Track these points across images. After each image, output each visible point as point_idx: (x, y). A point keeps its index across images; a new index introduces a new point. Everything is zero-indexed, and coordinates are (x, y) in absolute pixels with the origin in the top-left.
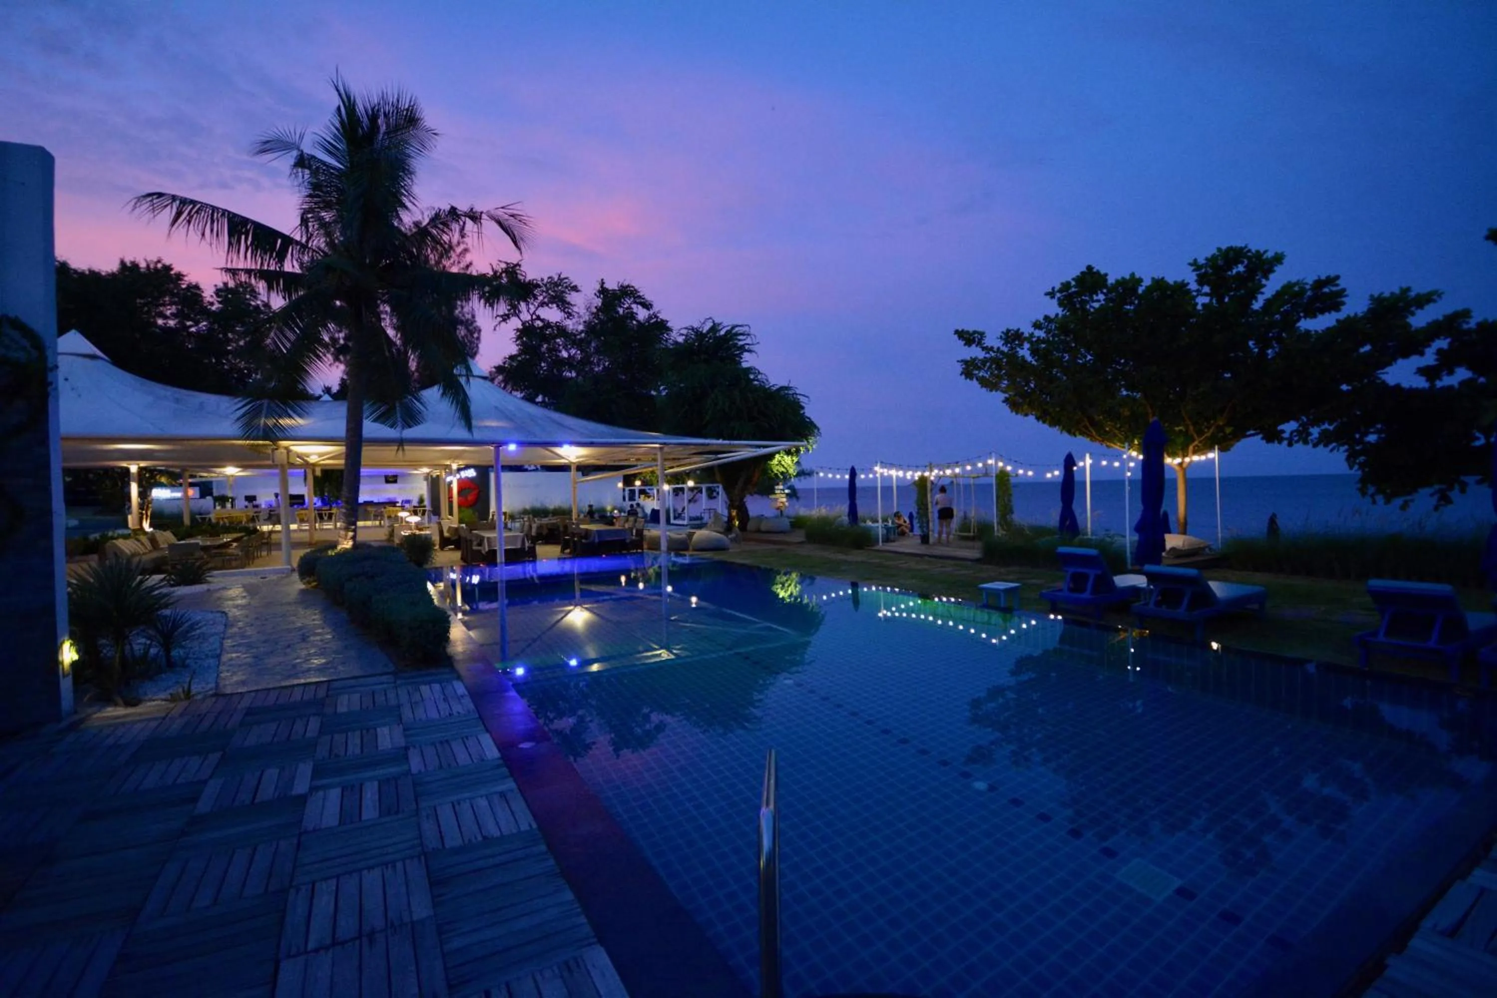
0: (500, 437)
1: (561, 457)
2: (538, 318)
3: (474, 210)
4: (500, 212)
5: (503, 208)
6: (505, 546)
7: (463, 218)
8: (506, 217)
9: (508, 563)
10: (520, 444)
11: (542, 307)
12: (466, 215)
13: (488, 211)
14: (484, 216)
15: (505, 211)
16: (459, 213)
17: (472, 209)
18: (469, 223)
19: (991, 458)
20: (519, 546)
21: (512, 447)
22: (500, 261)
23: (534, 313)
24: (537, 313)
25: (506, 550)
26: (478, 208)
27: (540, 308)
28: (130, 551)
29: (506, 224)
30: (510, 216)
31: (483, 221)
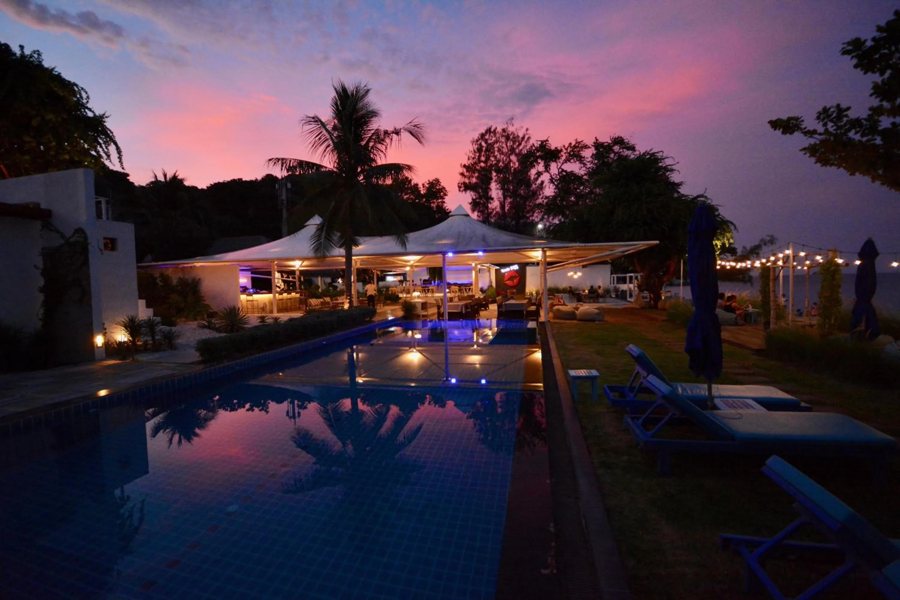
0: (444, 249)
1: (531, 258)
2: (563, 170)
3: (397, 128)
4: (409, 126)
5: (410, 123)
6: (448, 310)
7: (391, 134)
8: (412, 127)
9: (450, 319)
10: (455, 253)
11: (566, 163)
12: (393, 132)
13: (404, 127)
14: (402, 130)
15: (412, 124)
16: (390, 132)
17: (395, 129)
18: (394, 136)
19: (788, 249)
20: (459, 311)
21: (450, 255)
22: (537, 141)
23: (560, 168)
24: (562, 167)
25: (449, 313)
26: (398, 127)
27: (565, 164)
28: (314, 303)
29: (413, 131)
30: (414, 126)
31: (401, 133)
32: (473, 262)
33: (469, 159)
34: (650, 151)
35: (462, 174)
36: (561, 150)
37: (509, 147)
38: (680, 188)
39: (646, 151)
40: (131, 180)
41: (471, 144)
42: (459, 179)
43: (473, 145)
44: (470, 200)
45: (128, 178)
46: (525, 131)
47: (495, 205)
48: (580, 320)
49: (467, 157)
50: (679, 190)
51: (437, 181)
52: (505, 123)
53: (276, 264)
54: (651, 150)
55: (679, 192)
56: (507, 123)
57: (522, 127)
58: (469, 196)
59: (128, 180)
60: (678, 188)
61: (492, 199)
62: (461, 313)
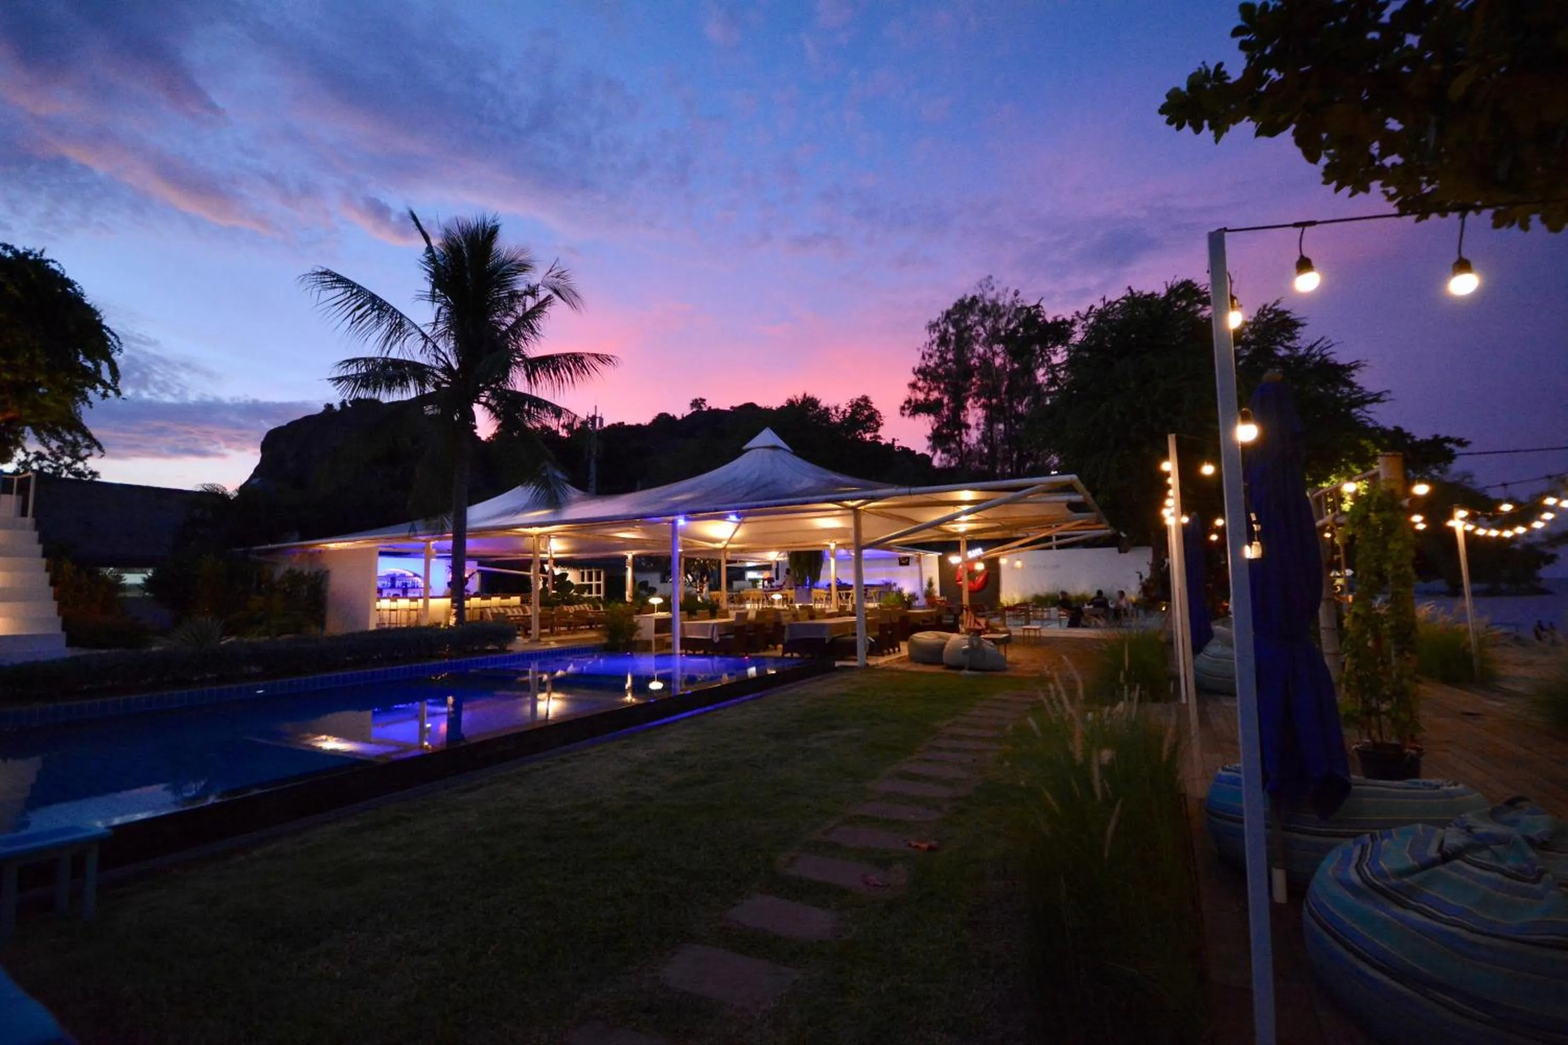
12: (526, 293)
14: (541, 288)
17: (529, 286)
20: (709, 637)
21: (681, 522)
29: (558, 287)
30: (558, 277)
31: (540, 293)
32: (831, 542)
33: (923, 357)
34: (1274, 305)
35: (913, 386)
36: (1073, 323)
37: (988, 328)
38: (1353, 376)
39: (1265, 306)
40: (478, 435)
41: (927, 331)
42: (905, 393)
43: (930, 332)
44: (929, 432)
45: (475, 431)
46: (1013, 296)
47: (973, 437)
48: (949, 667)
49: (921, 355)
50: (1353, 379)
51: (865, 399)
52: (977, 287)
53: (434, 546)
54: (1277, 302)
55: (1351, 385)
56: (981, 286)
57: (1007, 291)
58: (924, 425)
59: (475, 433)
60: (1349, 376)
61: (968, 427)
62: (710, 641)
